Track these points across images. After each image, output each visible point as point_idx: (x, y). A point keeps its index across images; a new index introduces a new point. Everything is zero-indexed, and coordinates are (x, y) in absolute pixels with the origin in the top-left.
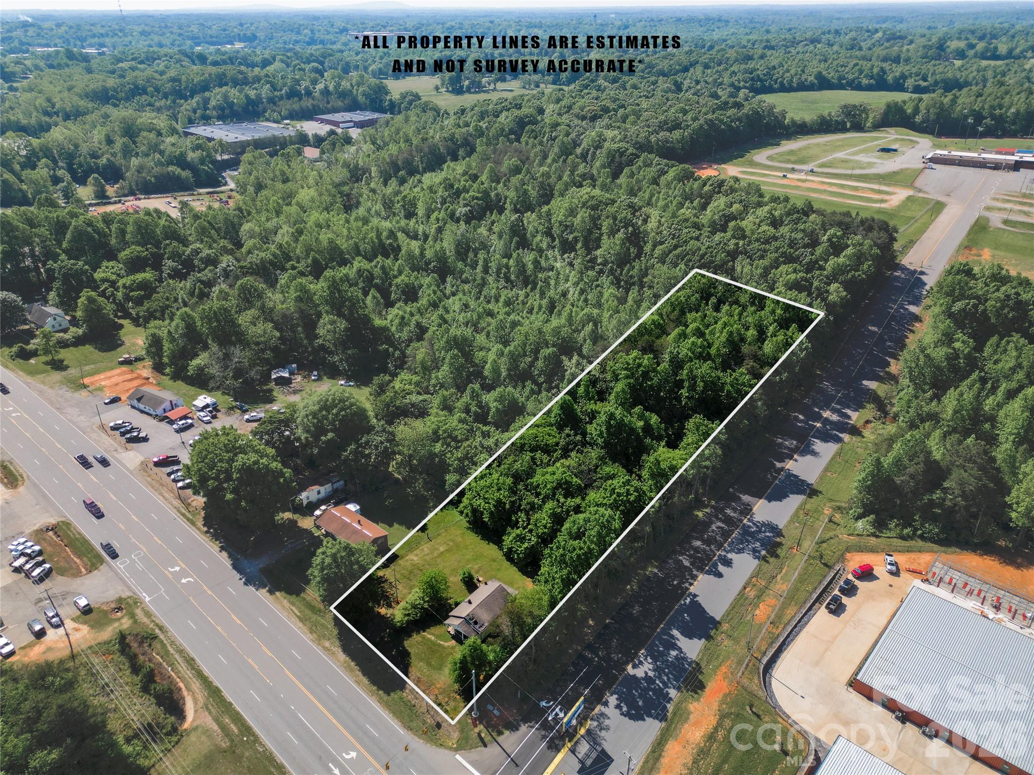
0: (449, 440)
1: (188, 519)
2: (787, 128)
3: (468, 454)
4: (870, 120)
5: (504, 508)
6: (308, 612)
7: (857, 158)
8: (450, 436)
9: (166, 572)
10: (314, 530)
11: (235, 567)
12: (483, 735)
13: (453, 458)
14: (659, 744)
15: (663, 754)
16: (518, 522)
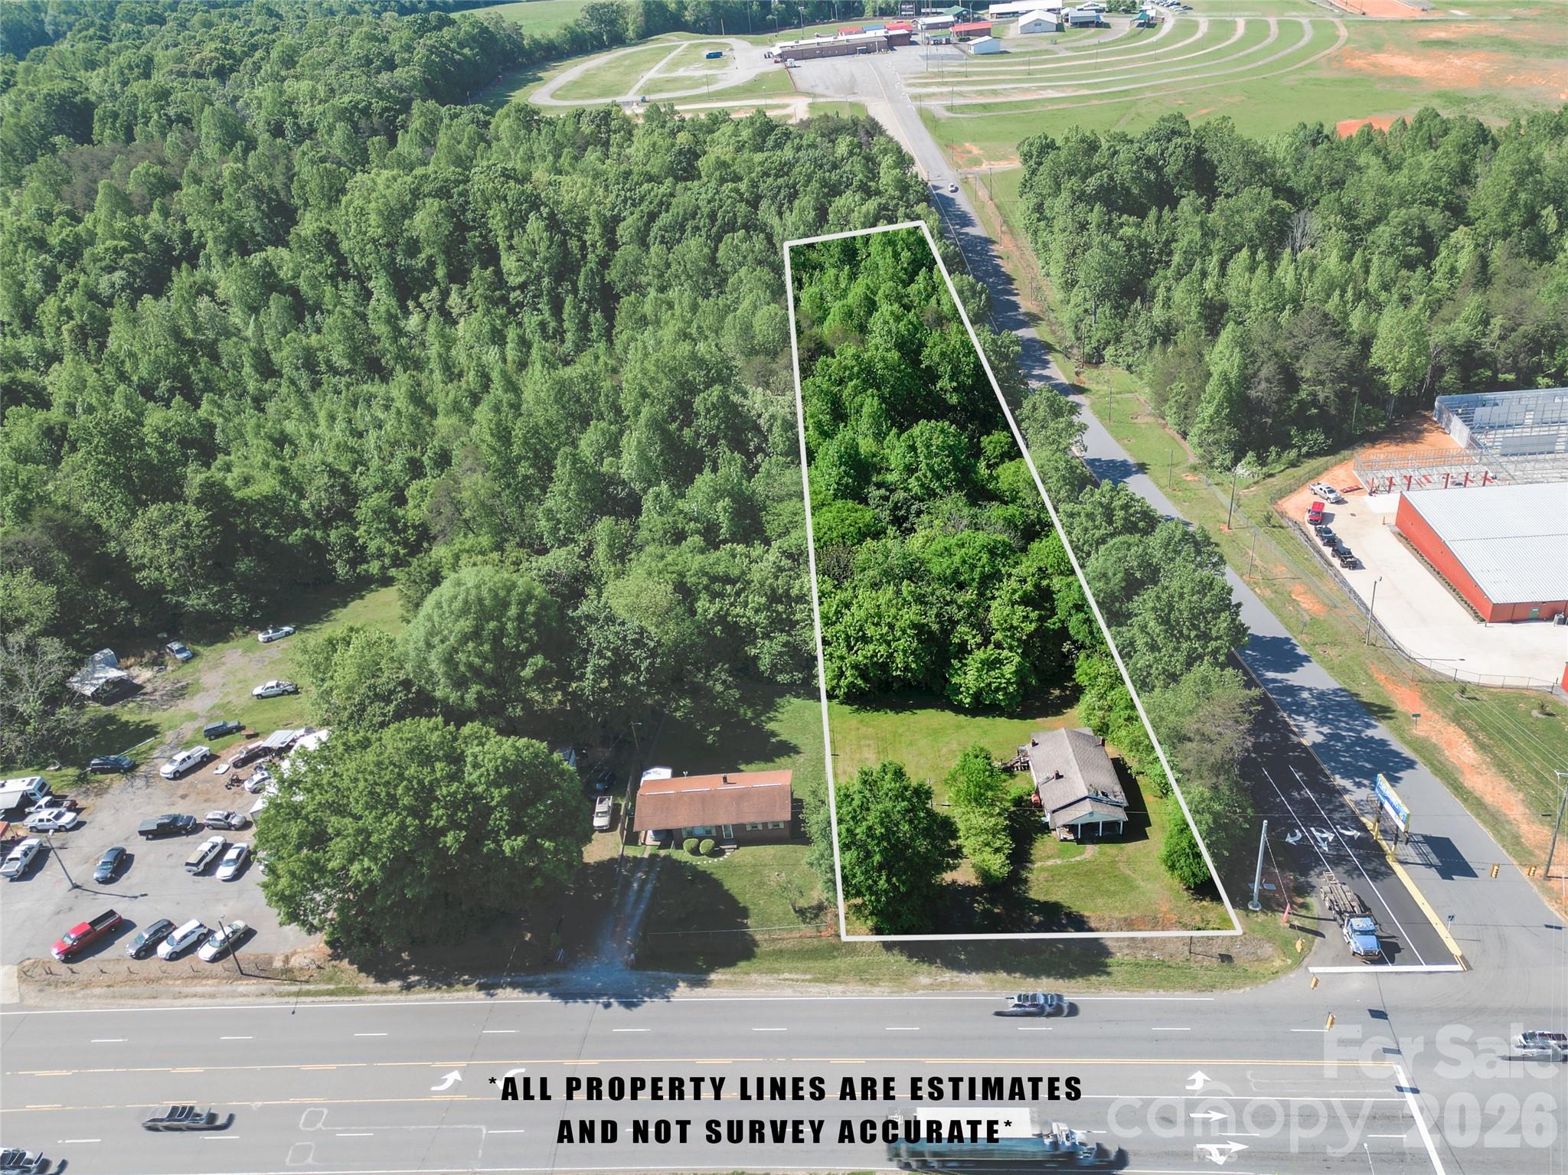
0: (717, 586)
1: (331, 993)
2: (528, 54)
3: (773, 590)
4: (631, 28)
5: (931, 633)
6: (820, 964)
7: (681, 72)
8: (714, 579)
9: (436, 1098)
10: (631, 852)
11: (567, 995)
12: (1296, 923)
13: (750, 611)
14: (1456, 789)
15: (1477, 794)
16: (964, 643)
